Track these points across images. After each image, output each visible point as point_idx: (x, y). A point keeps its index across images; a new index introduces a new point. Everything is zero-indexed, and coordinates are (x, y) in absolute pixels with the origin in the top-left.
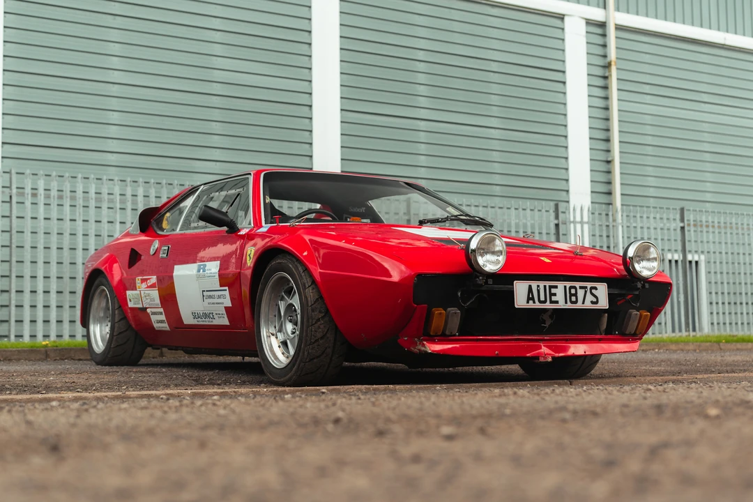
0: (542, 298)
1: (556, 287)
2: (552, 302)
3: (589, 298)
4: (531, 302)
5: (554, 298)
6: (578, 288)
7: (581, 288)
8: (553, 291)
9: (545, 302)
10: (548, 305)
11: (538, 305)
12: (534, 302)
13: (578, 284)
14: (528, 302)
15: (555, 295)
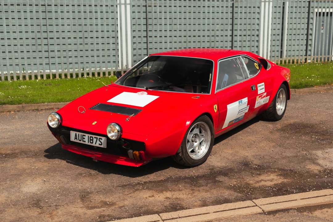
0: (80, 139)
1: (85, 136)
2: (83, 141)
3: (98, 142)
4: (76, 139)
5: (84, 140)
6: (94, 138)
7: (95, 138)
8: (84, 137)
9: (81, 140)
10: (82, 142)
11: (78, 141)
12: (77, 140)
13: (94, 136)
14: (75, 139)
15: (84, 138)
